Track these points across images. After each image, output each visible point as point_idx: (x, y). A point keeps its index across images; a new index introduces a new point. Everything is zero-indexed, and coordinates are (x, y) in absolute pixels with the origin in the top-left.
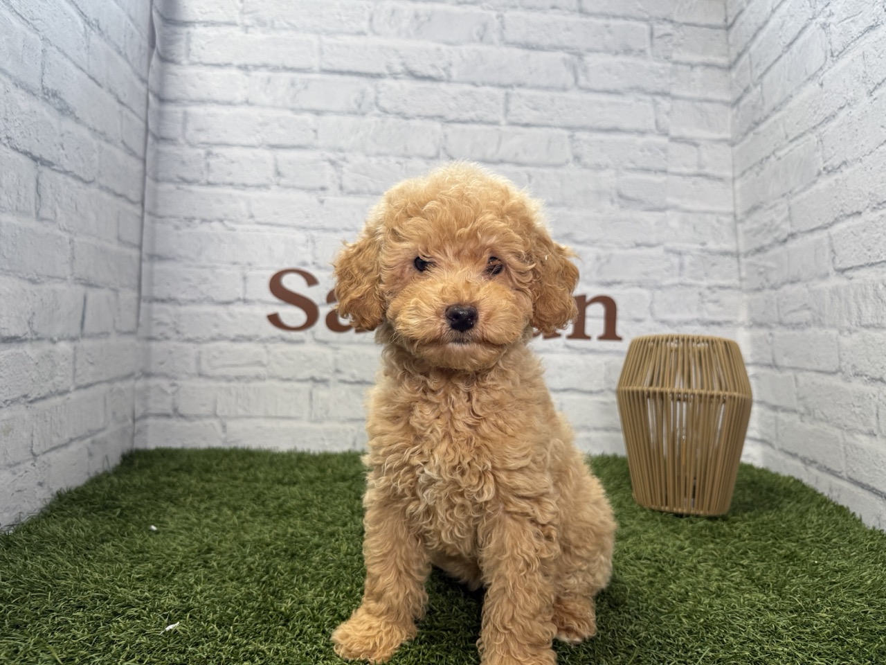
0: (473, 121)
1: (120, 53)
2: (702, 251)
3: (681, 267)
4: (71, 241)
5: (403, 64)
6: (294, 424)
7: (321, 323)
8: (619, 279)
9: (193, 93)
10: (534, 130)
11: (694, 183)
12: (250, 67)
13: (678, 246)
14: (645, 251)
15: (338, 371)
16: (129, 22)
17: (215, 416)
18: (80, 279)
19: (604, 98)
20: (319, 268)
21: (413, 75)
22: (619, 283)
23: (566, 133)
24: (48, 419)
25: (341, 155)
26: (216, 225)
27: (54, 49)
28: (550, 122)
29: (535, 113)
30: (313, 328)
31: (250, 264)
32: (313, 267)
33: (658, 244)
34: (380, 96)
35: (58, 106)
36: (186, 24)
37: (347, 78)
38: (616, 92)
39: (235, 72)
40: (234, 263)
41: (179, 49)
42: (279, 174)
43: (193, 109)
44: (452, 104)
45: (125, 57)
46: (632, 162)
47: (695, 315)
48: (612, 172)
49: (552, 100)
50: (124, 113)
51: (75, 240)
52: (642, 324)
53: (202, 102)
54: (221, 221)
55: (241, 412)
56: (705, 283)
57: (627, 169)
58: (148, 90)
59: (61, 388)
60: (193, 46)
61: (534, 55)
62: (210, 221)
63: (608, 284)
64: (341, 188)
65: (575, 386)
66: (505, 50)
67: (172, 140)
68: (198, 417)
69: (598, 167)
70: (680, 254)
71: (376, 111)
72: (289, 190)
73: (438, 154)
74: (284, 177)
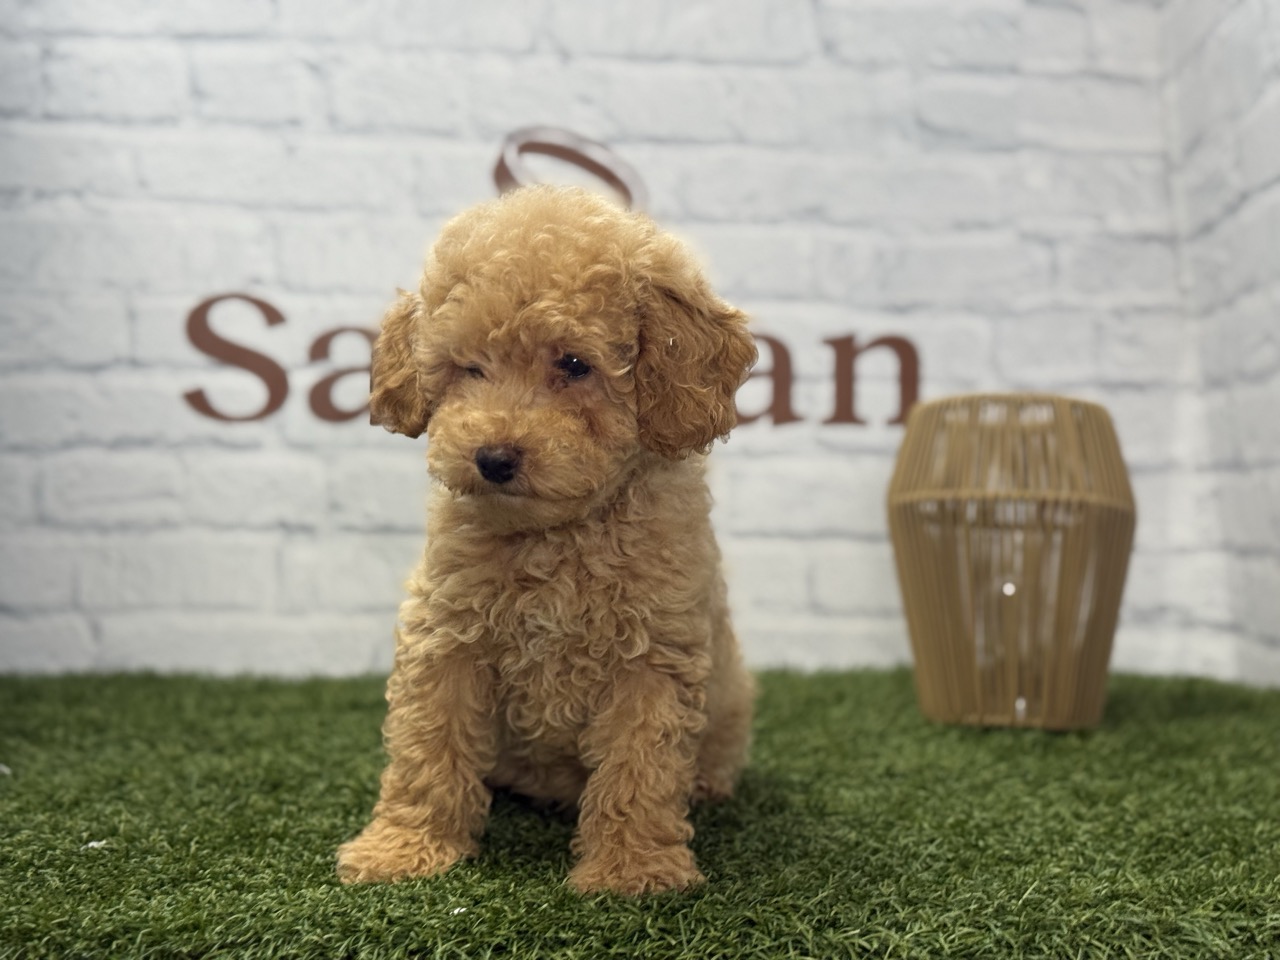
2: (1099, 234)
3: (1055, 269)
11: (1080, 92)
13: (1046, 225)
14: (976, 240)
15: (334, 507)
17: (76, 606)
20: (289, 290)
25: (330, 50)
26: (67, 203)
30: (279, 416)
31: (142, 284)
33: (1003, 223)
40: (109, 284)
42: (197, 92)
46: (946, 52)
48: (903, 75)
54: (78, 194)
55: (132, 597)
56: (1104, 301)
57: (935, 67)
62: (56, 196)
63: (900, 310)
64: (333, 120)
65: (839, 524)
68: (41, 610)
69: (872, 66)
70: (1049, 242)
72: (221, 125)
73: (536, 44)
74: (209, 99)
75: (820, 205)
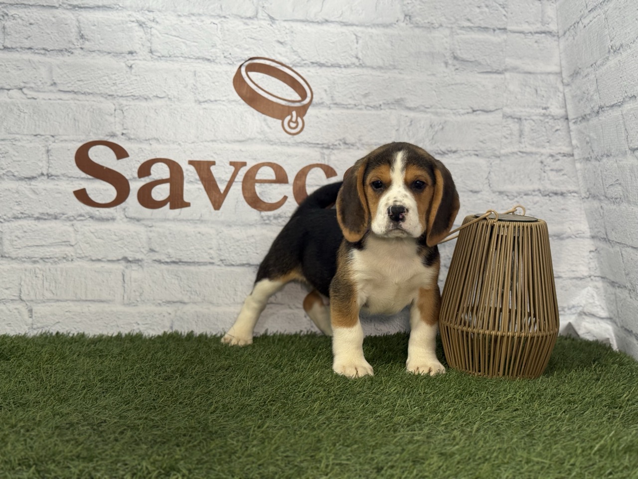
2: (544, 115)
3: (521, 134)
6: (107, 307)
7: (132, 199)
8: (454, 149)
11: (536, 42)
13: (518, 111)
14: (483, 117)
15: (152, 250)
17: (21, 300)
20: (130, 139)
22: (455, 152)
25: (151, 15)
26: (15, 93)
30: (123, 205)
31: (53, 136)
32: (123, 137)
33: (497, 110)
40: (36, 135)
42: (82, 37)
46: (469, 20)
47: (536, 187)
48: (447, 32)
52: (479, 196)
54: (21, 89)
55: (48, 295)
56: (547, 151)
57: (463, 28)
62: (9, 90)
63: (443, 154)
64: (151, 52)
69: (431, 27)
72: (94, 54)
73: (257, 13)
74: (88, 40)
75: (402, 99)
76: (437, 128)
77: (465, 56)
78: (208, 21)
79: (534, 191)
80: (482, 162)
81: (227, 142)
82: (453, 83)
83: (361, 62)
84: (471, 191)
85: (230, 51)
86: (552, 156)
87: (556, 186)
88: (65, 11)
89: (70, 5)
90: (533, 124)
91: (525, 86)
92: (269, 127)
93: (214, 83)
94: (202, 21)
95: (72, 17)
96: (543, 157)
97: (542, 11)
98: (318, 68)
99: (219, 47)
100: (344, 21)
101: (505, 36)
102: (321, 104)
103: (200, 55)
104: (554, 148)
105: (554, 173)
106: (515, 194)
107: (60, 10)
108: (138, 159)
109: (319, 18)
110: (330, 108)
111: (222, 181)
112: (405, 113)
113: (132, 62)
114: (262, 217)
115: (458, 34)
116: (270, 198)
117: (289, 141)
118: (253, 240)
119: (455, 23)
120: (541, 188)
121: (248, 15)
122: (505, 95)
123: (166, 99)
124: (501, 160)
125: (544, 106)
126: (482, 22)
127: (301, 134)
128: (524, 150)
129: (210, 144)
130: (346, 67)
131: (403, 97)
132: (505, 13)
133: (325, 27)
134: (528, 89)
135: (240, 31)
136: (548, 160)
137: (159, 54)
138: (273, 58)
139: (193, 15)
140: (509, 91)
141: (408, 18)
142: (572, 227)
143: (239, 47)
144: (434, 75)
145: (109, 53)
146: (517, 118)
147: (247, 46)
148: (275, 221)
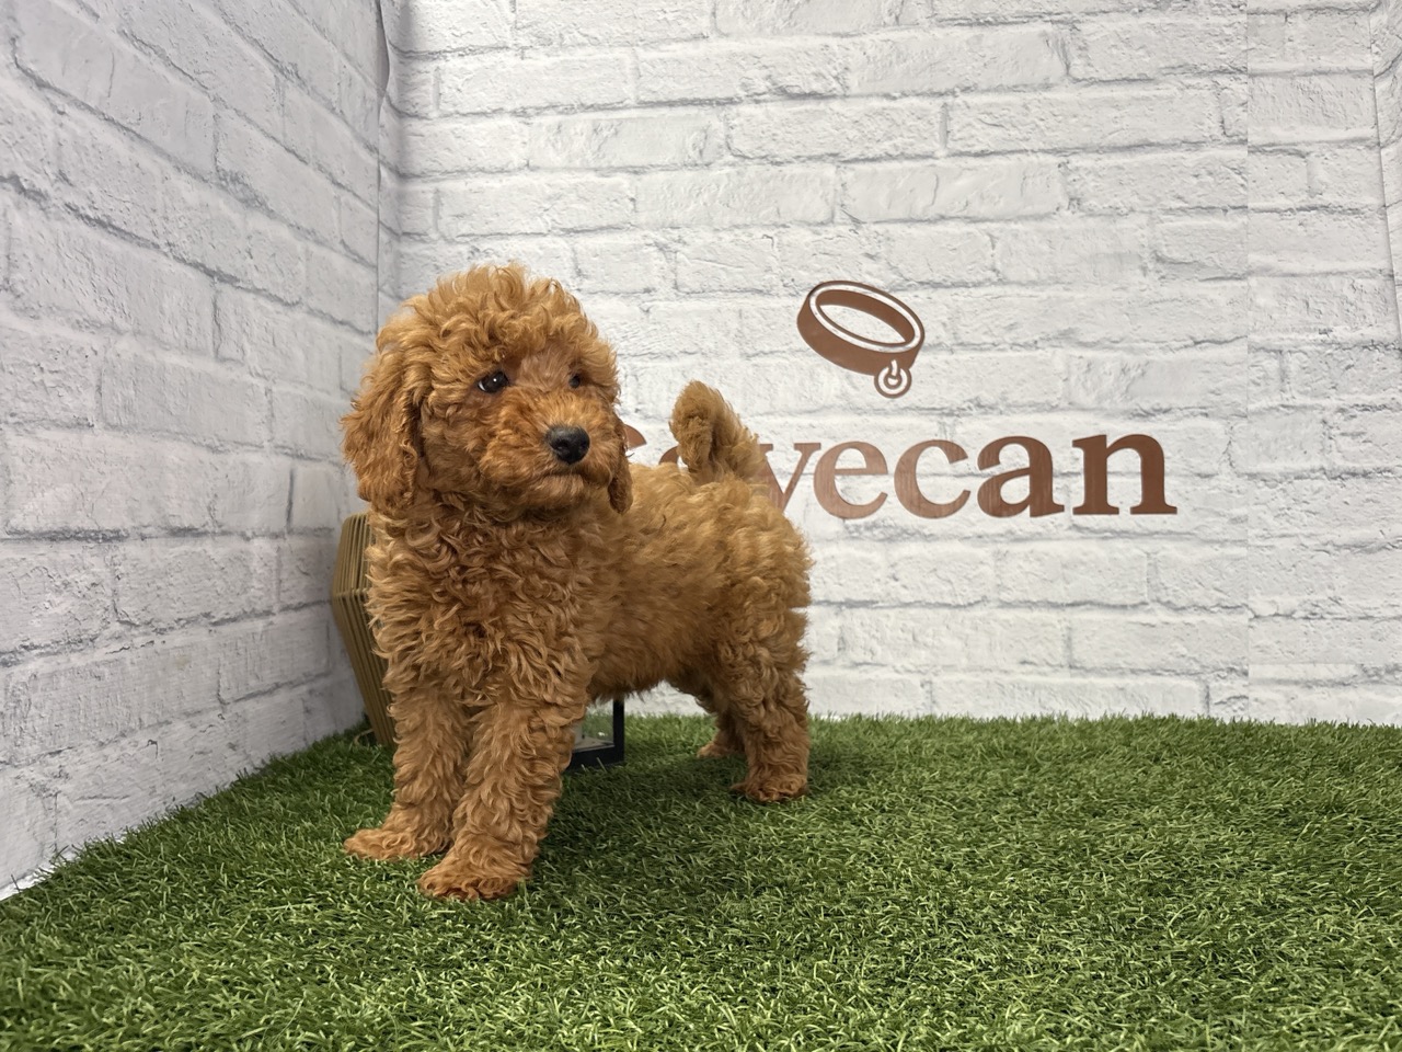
0: (890, 157)
1: (333, 110)
3: (1284, 375)
4: (268, 391)
5: (769, 77)
8: (1165, 406)
9: (448, 161)
10: (996, 160)
12: (529, 111)
13: (1275, 338)
14: (1213, 352)
16: (345, 62)
18: (283, 447)
19: (1120, 93)
20: (647, 417)
21: (785, 94)
22: (1166, 411)
23: (1053, 160)
24: (241, 651)
27: (231, 112)
28: (1024, 145)
29: (997, 132)
34: (733, 132)
35: (241, 195)
36: (432, 56)
37: (680, 111)
38: (1145, 80)
39: (508, 121)
41: (423, 96)
42: (579, 273)
43: (448, 185)
44: (852, 133)
45: (342, 116)
46: (1179, 198)
47: (1317, 464)
48: (1143, 219)
49: (1025, 106)
50: (342, 199)
51: (274, 389)
52: (1213, 482)
53: (462, 172)
56: (1333, 402)
57: (1170, 211)
58: (379, 162)
59: (259, 607)
60: (444, 90)
61: (990, 35)
63: (1146, 415)
64: (676, 287)
65: (1093, 597)
66: (938, 33)
67: (419, 235)
69: (1115, 213)
70: (1280, 351)
71: (730, 158)
72: (596, 297)
73: (833, 216)
74: (587, 277)
75: (1071, 331)
76: (1133, 373)
77: (1176, 255)
78: (758, 233)
79: (1313, 471)
80: (1215, 426)
81: (790, 414)
82: (1157, 299)
83: (1001, 276)
84: (1199, 475)
85: (793, 276)
86: (1342, 410)
87: (1354, 461)
88: (556, 239)
89: (562, 230)
90: (1305, 358)
91: (1286, 297)
92: (855, 387)
93: (768, 326)
94: (750, 235)
95: (566, 245)
96: (1327, 413)
97: (1309, 174)
98: (931, 290)
99: (777, 271)
100: (971, 215)
101: (1245, 219)
102: (938, 346)
103: (747, 285)
104: (1345, 397)
105: (1348, 439)
106: (1279, 478)
107: (549, 238)
108: (658, 446)
109: (931, 214)
110: (952, 351)
111: (784, 473)
112: (1077, 352)
113: (649, 304)
114: (847, 528)
115: (1162, 222)
116: (859, 498)
117: (887, 408)
118: (833, 564)
119: (1155, 205)
120: (1326, 466)
121: (821, 217)
122: (1250, 313)
123: (699, 355)
124: (1250, 422)
125: (1322, 327)
126: (1202, 199)
127: (907, 395)
128: (1291, 403)
129: (765, 418)
130: (977, 285)
131: (1073, 327)
132: (1243, 182)
133: (940, 227)
134: (1291, 303)
135: (807, 245)
136: (1336, 417)
137: (687, 290)
138: (859, 280)
139: (737, 227)
140: (1259, 307)
141: (1075, 202)
142: (1385, 530)
143: (805, 268)
144: (1124, 289)
145: (617, 294)
146: (1275, 351)
147: (818, 266)
148: (868, 534)
